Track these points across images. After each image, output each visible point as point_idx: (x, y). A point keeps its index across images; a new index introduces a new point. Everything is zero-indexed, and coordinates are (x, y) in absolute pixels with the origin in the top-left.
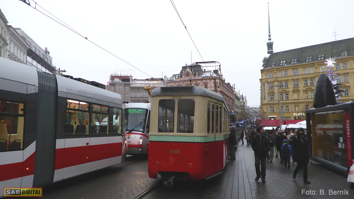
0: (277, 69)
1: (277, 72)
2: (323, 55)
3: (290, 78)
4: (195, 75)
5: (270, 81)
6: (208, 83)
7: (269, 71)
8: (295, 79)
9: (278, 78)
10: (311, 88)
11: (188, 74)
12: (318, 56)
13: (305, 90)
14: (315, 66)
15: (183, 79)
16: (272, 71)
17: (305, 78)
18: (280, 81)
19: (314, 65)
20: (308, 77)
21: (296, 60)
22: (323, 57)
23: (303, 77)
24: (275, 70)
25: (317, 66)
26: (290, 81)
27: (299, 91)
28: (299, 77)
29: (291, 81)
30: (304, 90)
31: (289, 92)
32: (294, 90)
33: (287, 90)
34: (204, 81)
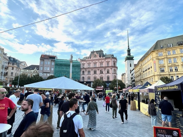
0: (166, 50)
1: (167, 51)
3: (178, 55)
4: (100, 57)
5: (160, 58)
6: (109, 61)
7: (159, 52)
9: (167, 56)
11: (95, 56)
15: (92, 59)
16: (161, 51)
18: (170, 58)
24: (164, 50)
26: (178, 57)
29: (180, 57)
31: (178, 65)
33: (177, 64)
34: (107, 60)
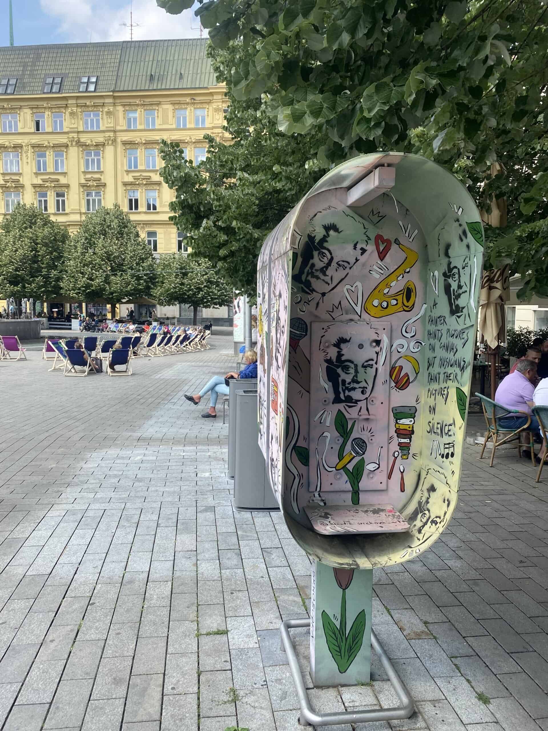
2: (94, 80)
8: (7, 144)
10: (58, 180)
12: (80, 78)
13: (40, 186)
14: (69, 110)
17: (39, 146)
19: (66, 107)
20: (46, 143)
21: (13, 82)
22: (93, 83)
23: (33, 141)
25: (75, 109)
27: (23, 187)
28: (20, 142)
30: (35, 186)
32: (6, 181)
